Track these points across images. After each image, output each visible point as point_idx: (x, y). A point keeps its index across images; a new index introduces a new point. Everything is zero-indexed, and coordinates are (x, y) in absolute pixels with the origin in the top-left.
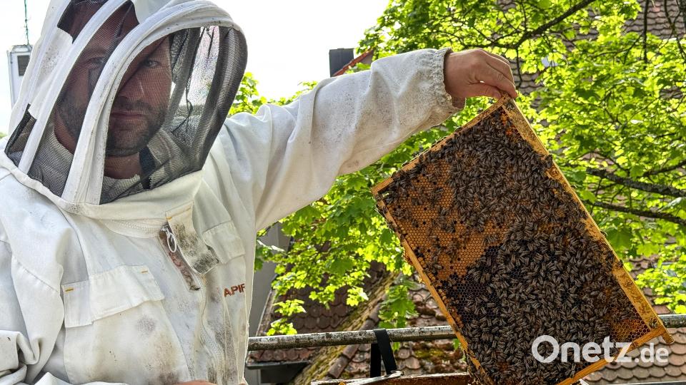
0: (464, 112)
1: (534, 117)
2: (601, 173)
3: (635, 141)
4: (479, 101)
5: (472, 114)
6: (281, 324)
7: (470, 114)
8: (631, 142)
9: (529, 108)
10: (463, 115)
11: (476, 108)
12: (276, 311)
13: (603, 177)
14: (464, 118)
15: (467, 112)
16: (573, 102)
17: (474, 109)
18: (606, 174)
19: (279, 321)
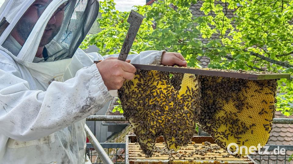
0: (201, 24)
1: (231, 28)
2: (257, 55)
3: (273, 43)
4: (208, 20)
5: (205, 25)
6: (118, 107)
7: (204, 25)
8: (270, 43)
9: (229, 24)
10: (201, 25)
11: (207, 22)
12: (117, 102)
13: (257, 56)
14: (202, 27)
15: (203, 24)
16: (248, 23)
17: (206, 23)
18: (258, 55)
19: (118, 106)
